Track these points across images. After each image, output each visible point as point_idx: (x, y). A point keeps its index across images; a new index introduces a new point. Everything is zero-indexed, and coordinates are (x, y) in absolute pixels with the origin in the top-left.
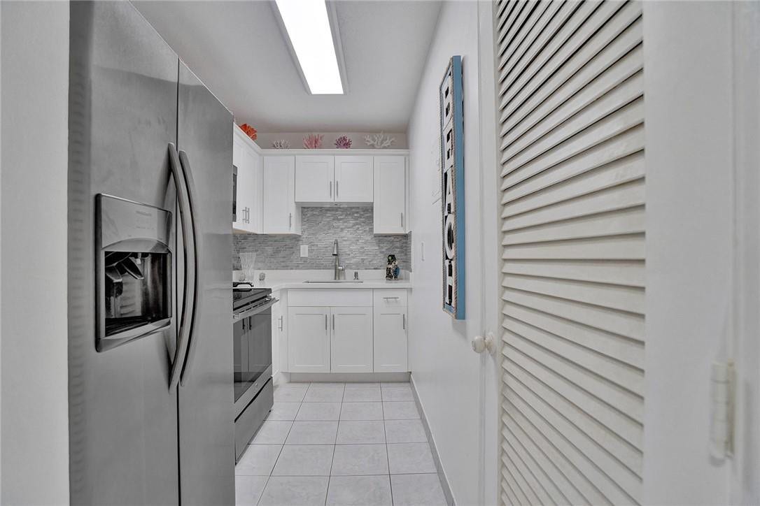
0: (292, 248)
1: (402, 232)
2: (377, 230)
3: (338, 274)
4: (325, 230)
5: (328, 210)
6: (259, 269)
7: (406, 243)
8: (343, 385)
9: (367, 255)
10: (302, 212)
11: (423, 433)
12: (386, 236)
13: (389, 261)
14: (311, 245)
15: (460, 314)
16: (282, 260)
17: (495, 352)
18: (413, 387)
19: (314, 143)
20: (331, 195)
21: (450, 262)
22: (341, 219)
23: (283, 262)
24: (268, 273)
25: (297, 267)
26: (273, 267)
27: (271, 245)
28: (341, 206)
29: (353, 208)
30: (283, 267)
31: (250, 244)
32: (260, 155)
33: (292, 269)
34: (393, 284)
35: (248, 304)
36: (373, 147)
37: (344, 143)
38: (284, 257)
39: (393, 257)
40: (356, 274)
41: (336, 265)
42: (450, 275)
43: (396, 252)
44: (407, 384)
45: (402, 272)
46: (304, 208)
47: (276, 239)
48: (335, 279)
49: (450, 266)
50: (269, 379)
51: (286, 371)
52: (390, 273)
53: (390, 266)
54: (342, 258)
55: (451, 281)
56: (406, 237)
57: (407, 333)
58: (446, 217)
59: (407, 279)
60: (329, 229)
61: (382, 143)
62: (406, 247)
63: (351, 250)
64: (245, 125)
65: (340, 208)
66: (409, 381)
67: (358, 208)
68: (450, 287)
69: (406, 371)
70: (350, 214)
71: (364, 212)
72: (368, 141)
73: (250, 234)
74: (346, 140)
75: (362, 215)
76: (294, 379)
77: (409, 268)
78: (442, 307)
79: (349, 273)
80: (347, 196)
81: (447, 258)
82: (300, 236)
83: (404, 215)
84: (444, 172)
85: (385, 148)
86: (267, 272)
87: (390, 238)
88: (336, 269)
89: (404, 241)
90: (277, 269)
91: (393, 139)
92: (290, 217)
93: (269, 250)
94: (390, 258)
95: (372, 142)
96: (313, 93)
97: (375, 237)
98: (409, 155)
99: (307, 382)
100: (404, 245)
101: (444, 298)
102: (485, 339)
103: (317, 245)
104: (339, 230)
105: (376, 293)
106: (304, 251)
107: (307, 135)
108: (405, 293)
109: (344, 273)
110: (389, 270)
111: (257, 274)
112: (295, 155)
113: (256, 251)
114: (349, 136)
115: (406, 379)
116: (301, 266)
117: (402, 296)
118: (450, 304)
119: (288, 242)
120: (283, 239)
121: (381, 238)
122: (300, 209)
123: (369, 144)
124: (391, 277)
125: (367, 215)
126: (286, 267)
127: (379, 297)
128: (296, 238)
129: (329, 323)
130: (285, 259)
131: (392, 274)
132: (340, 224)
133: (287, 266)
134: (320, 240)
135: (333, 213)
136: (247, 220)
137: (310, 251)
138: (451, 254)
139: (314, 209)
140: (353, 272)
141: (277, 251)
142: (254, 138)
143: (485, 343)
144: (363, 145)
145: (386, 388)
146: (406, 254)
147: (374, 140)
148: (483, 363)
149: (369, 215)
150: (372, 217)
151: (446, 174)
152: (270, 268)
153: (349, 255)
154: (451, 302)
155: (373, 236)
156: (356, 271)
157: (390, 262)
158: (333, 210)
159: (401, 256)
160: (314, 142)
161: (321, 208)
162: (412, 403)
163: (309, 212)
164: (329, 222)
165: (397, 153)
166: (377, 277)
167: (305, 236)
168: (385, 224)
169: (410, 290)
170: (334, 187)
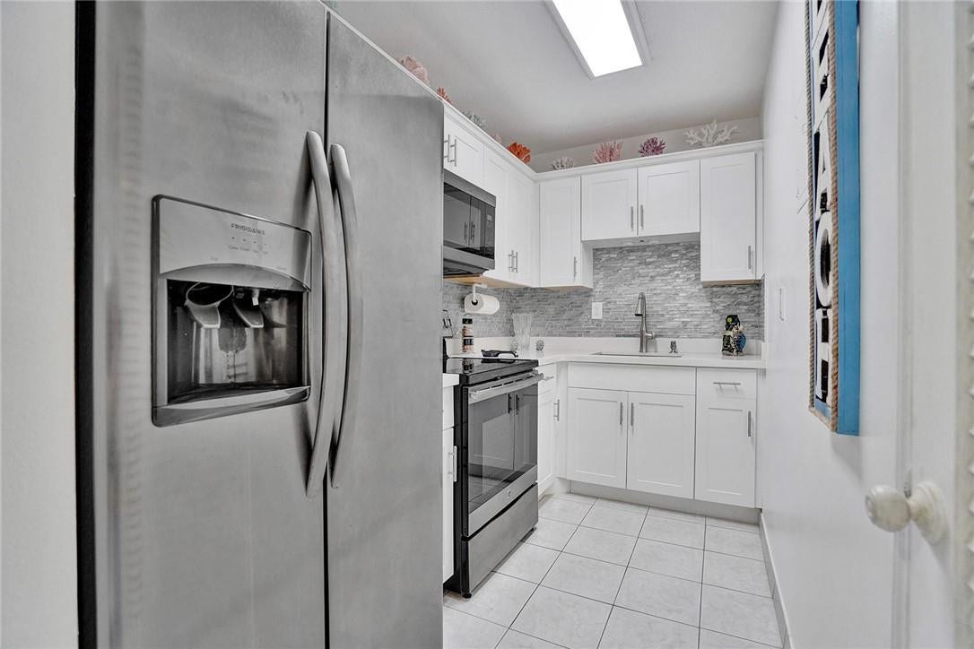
0: (579, 307)
1: (750, 276)
2: (706, 276)
3: (646, 342)
4: (626, 281)
5: (631, 250)
6: (538, 336)
7: (759, 296)
8: (644, 510)
9: (692, 315)
10: (594, 256)
11: (773, 626)
12: (724, 285)
13: (728, 324)
14: (607, 301)
15: (847, 422)
16: (566, 323)
17: (945, 537)
18: (762, 535)
19: (609, 155)
20: (632, 227)
21: (825, 313)
22: (651, 263)
23: (568, 326)
24: (549, 342)
25: (587, 334)
26: (554, 333)
27: (554, 304)
28: (650, 243)
29: (670, 245)
30: (568, 332)
31: (526, 302)
32: (535, 182)
33: (580, 336)
34: (734, 361)
35: (495, 379)
36: (700, 145)
37: (654, 148)
38: (570, 320)
39: (735, 319)
40: (673, 345)
41: (642, 331)
42: (825, 339)
43: (741, 312)
44: (755, 529)
45: (750, 343)
46: (597, 250)
47: (560, 294)
48: (641, 351)
49: (825, 322)
50: (532, 486)
51: (563, 477)
52: (729, 341)
53: (730, 333)
54: (651, 320)
55: (825, 352)
56: (758, 284)
57: (756, 445)
58: (818, 223)
59: (759, 354)
60: (634, 278)
61: (715, 137)
62: (759, 302)
63: (666, 309)
64: (515, 144)
65: (649, 246)
66: (758, 524)
67: (678, 244)
68: (825, 364)
69: (753, 507)
70: (663, 255)
71: (688, 249)
72: (692, 139)
73: (526, 288)
74: (656, 143)
75: (685, 254)
76: (575, 489)
77: (760, 336)
78: (809, 404)
79: (663, 344)
80: (659, 226)
81: (819, 306)
82: (592, 290)
83: (753, 249)
84: (814, 132)
85: (721, 143)
86: (546, 340)
87: (730, 289)
88: (642, 337)
89: (757, 292)
90: (560, 336)
91: (735, 128)
92: (575, 262)
93: (551, 310)
94: (730, 320)
95: (698, 139)
96: (596, 75)
97: (704, 287)
98: (763, 149)
99: (594, 497)
100: (756, 299)
101: (812, 387)
102: (908, 494)
103: (615, 302)
104: (649, 278)
105: (701, 374)
106: (597, 310)
107: (598, 146)
108: (753, 376)
109: (655, 345)
110: (726, 339)
111: (534, 341)
112: (581, 175)
113: (534, 311)
114: (660, 137)
115: (753, 518)
116: (592, 332)
117: (748, 382)
118: (824, 400)
119: (575, 298)
120: (569, 294)
121: (715, 289)
122: (592, 252)
123: (692, 143)
124: (731, 350)
125: (689, 255)
126: (571, 334)
127: (706, 380)
128: (585, 293)
129: (626, 416)
130: (570, 323)
131: (734, 346)
132: (651, 271)
133: (575, 332)
134: (621, 294)
135: (639, 254)
136: (514, 268)
137: (606, 311)
138: (826, 295)
139: (609, 250)
140: (668, 341)
141: (561, 312)
142: (527, 161)
143: (908, 507)
144: (684, 145)
145: (715, 528)
146: (759, 314)
147: (701, 135)
148: (905, 554)
149: (694, 254)
150: (698, 257)
151: (817, 135)
152: (551, 334)
153: (663, 315)
154: (825, 395)
155: (701, 286)
156: (673, 340)
157: (729, 327)
158: (638, 250)
159: (750, 317)
160: (608, 153)
161: (621, 248)
162: (758, 563)
163: (602, 254)
164: (632, 268)
165: (739, 149)
166: (706, 349)
167: (598, 290)
168: (719, 264)
169: (763, 372)
170: (638, 215)
